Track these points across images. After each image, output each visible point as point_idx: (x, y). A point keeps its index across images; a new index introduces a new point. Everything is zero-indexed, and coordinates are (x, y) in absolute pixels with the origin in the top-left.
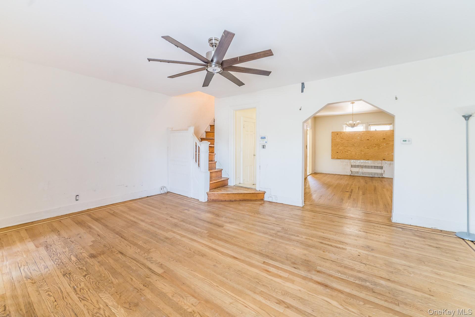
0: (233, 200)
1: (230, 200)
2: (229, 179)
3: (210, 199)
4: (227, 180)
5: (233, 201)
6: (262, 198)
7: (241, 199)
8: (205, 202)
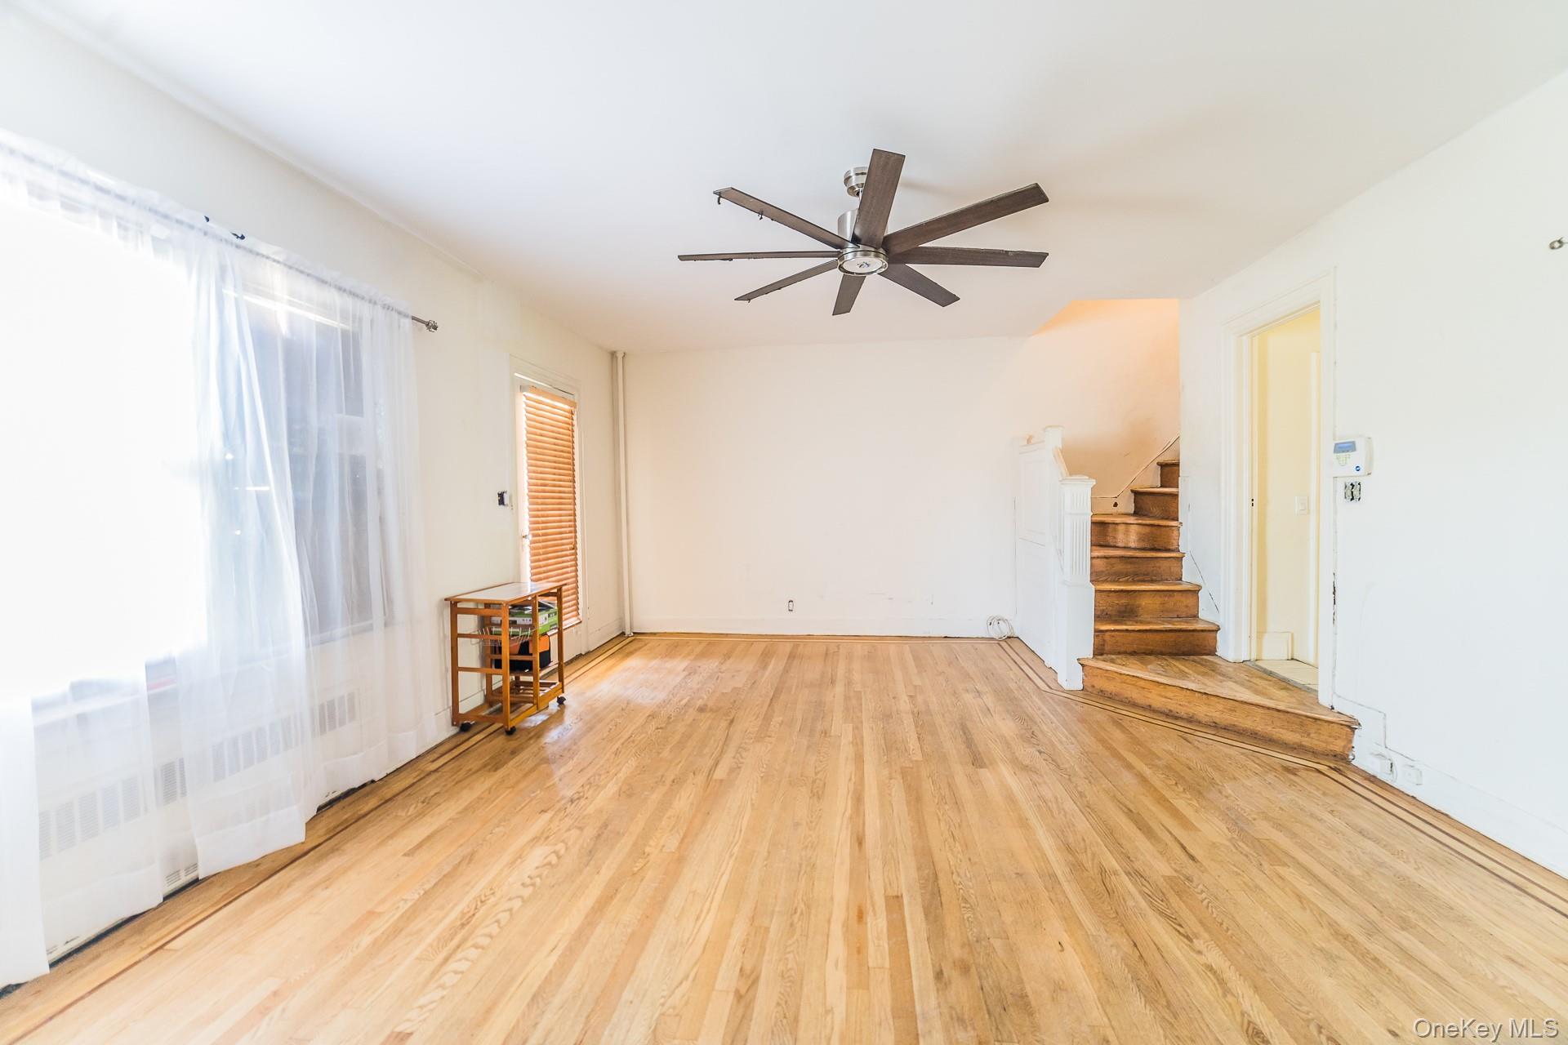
0: (1182, 712)
1: (1171, 711)
2: (1219, 629)
3: (1093, 686)
4: (1212, 634)
5: (1177, 718)
6: (1338, 746)
7: (1217, 721)
8: (1070, 692)
